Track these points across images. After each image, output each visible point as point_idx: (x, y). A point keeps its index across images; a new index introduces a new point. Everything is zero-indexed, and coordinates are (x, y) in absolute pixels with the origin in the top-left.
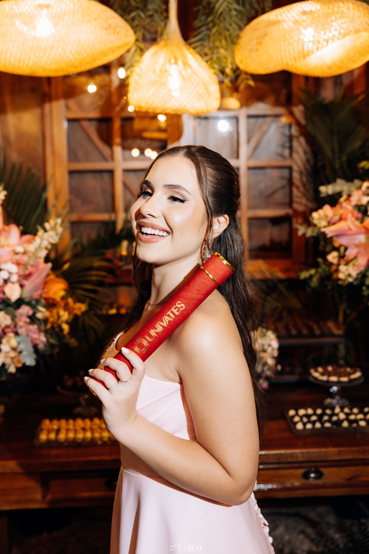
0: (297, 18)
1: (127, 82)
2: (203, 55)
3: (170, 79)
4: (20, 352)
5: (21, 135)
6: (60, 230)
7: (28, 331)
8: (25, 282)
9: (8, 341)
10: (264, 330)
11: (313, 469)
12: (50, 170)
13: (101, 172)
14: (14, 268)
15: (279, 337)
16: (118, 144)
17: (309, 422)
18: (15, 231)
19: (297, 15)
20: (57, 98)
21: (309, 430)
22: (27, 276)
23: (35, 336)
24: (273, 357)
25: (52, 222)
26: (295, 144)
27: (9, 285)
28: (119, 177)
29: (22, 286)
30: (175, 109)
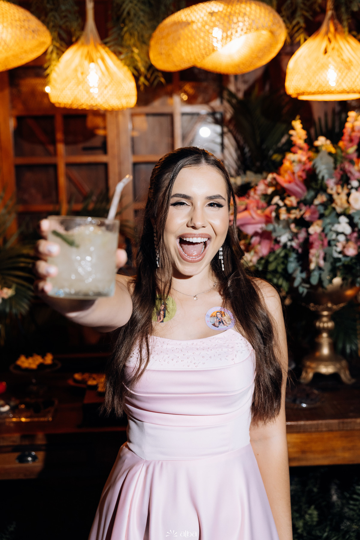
0: (205, 18)
2: (118, 54)
13: (46, 165)
16: (61, 141)
19: (205, 16)
26: (226, 140)
28: (62, 169)
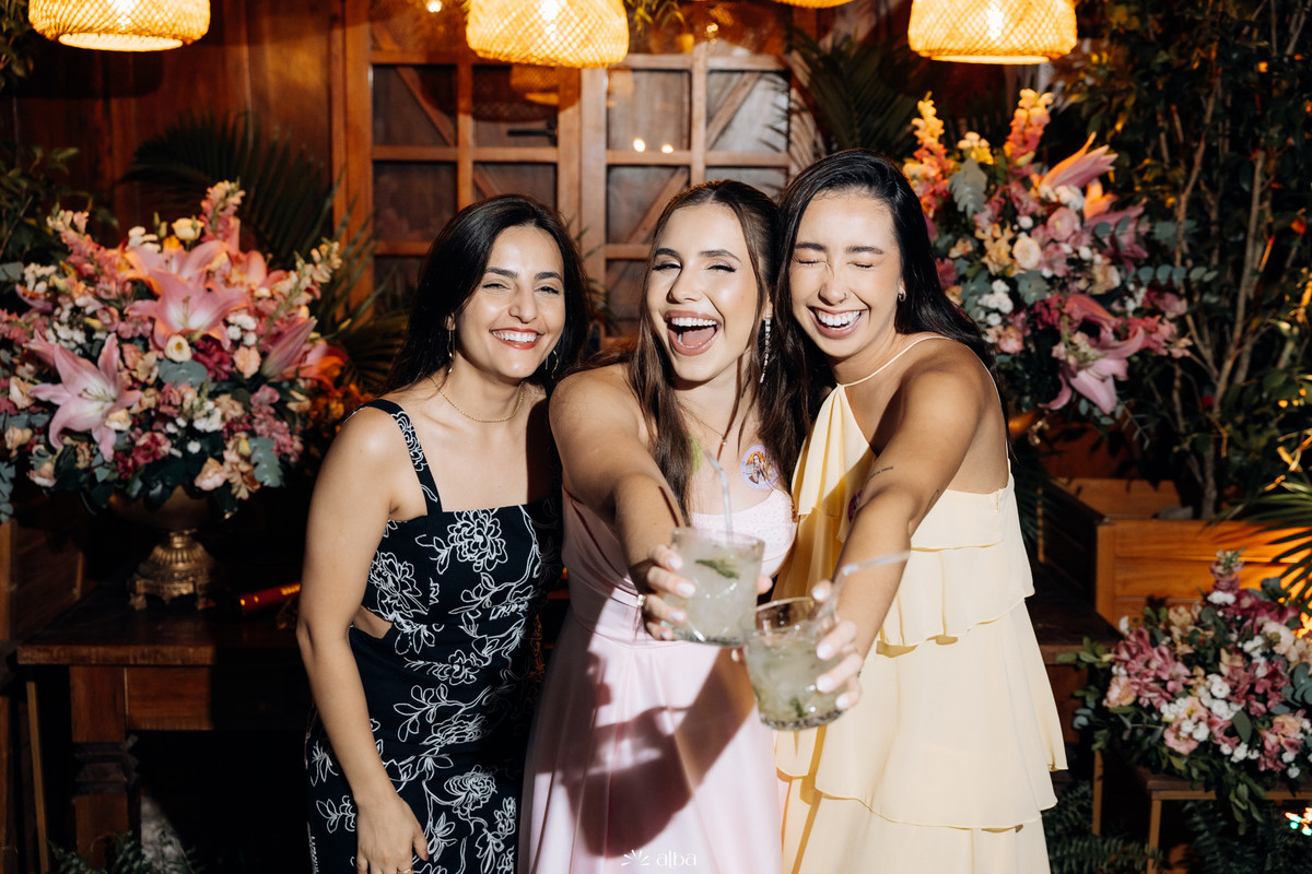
4: (256, 465)
5: (290, 90)
6: (337, 261)
7: (271, 429)
8: (269, 348)
9: (236, 446)
13: (435, 164)
14: (250, 322)
16: (466, 112)
18: (257, 262)
20: (356, 22)
22: (276, 337)
23: (284, 439)
25: (325, 248)
26: (797, 126)
27: (242, 350)
28: (466, 173)
29: (264, 355)
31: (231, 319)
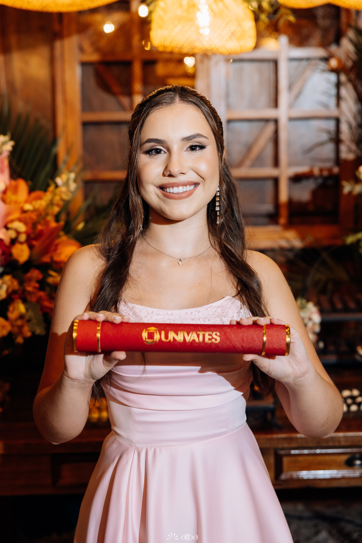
1: (149, 19)
3: (198, 14)
4: (29, 321)
5: (28, 81)
6: (73, 186)
8: (34, 243)
10: (304, 301)
11: (358, 456)
12: (60, 121)
13: (119, 123)
14: (22, 227)
15: (322, 312)
16: (138, 93)
17: (354, 403)
18: (23, 186)
20: (69, 35)
21: (355, 412)
23: (46, 303)
24: (314, 333)
25: (64, 177)
26: (344, 92)
27: (17, 245)
29: (32, 248)
30: (203, 48)
31: (10, 225)
